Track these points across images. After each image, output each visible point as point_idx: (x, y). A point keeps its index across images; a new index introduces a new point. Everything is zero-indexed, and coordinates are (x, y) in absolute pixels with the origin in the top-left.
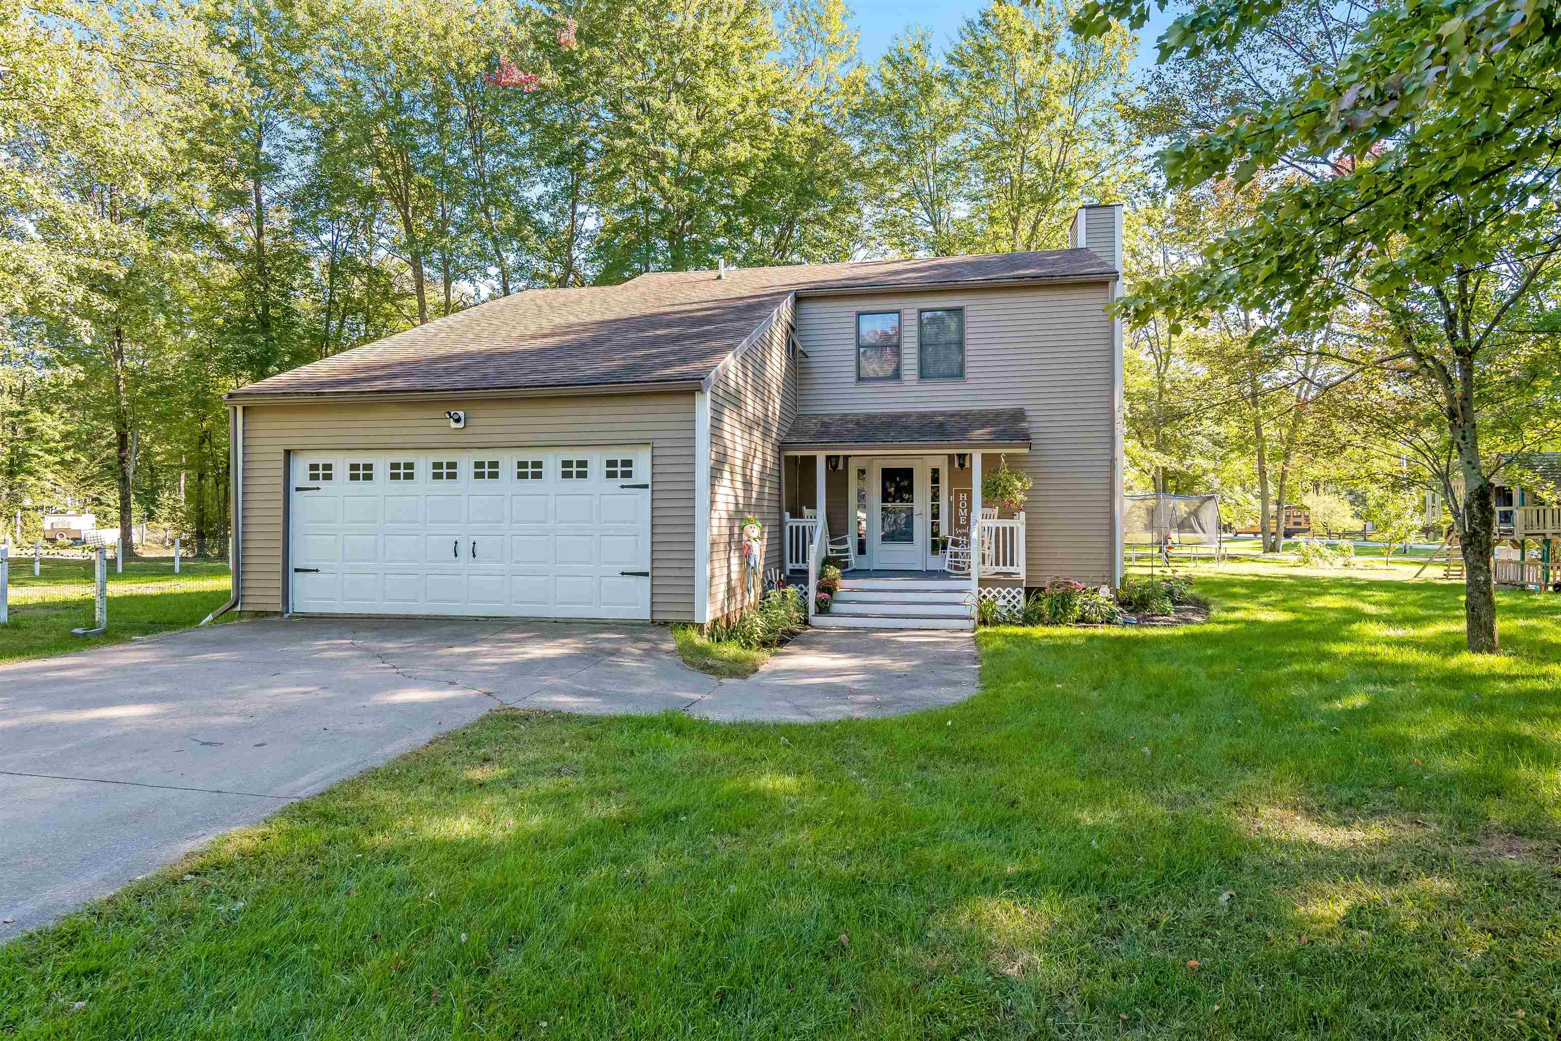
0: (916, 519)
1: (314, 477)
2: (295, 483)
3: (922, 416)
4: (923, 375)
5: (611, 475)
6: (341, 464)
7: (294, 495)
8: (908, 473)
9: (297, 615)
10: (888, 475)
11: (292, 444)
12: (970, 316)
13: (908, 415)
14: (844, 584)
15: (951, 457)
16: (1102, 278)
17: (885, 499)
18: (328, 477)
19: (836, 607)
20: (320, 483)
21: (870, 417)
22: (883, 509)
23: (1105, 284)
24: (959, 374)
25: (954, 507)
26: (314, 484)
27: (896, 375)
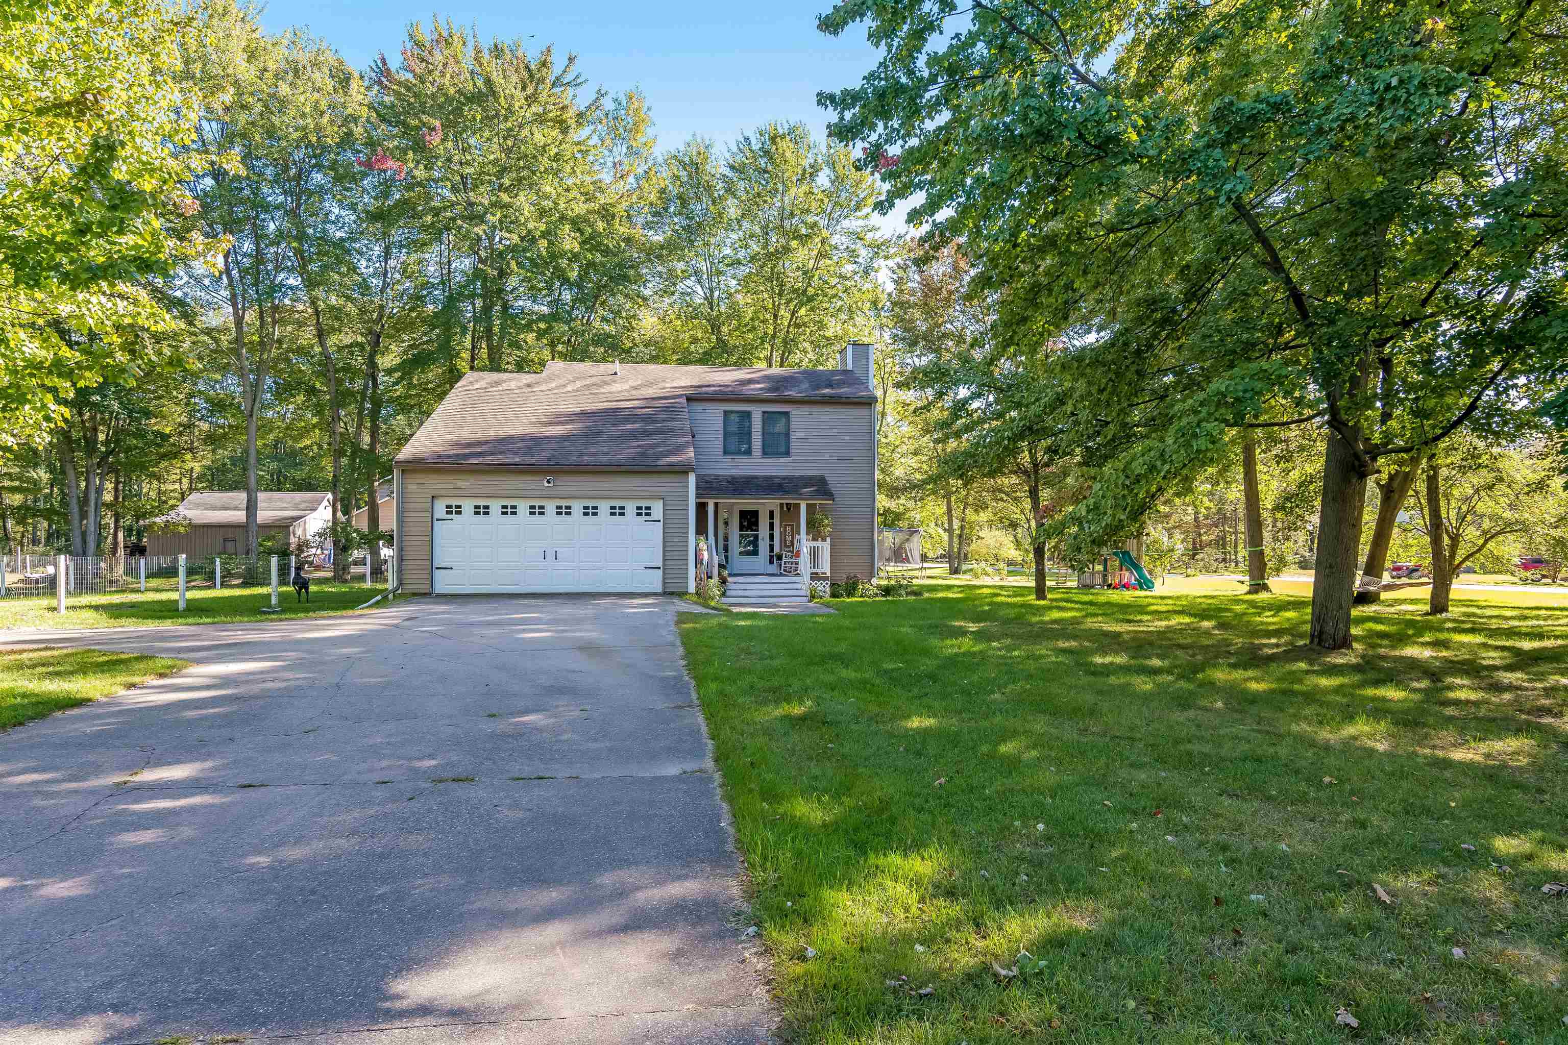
0: (760, 542)
1: (448, 513)
2: (436, 516)
3: (766, 478)
4: (765, 453)
5: (639, 514)
6: (468, 506)
7: (435, 522)
8: (755, 514)
9: (439, 595)
10: (744, 514)
11: (435, 492)
12: (793, 417)
13: (756, 477)
14: (730, 580)
15: (781, 505)
16: (869, 401)
17: (741, 530)
18: (459, 513)
19: (728, 593)
20: (453, 516)
21: (734, 478)
22: (741, 536)
23: (870, 404)
24: (787, 453)
25: (783, 534)
26: (449, 516)
27: (748, 452)
